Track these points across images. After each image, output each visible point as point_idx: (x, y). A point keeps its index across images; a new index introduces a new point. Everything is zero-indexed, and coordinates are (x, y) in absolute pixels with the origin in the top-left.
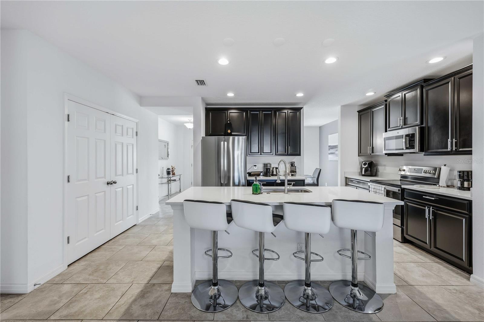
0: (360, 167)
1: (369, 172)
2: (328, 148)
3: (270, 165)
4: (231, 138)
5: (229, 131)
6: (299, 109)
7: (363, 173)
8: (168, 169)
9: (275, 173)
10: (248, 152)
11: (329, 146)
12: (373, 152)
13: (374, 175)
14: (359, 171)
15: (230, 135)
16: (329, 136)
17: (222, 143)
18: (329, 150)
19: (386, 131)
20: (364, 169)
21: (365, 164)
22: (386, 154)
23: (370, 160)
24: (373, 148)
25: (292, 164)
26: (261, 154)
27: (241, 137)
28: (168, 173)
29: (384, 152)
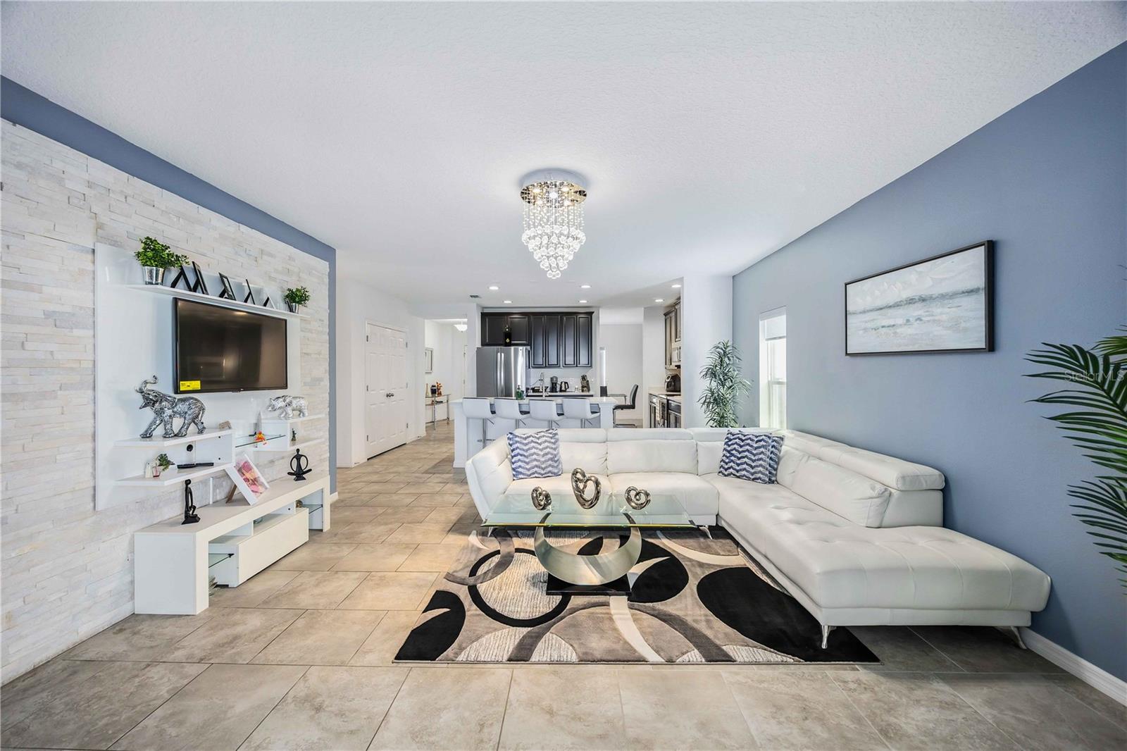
1: (672, 388)
3: (557, 378)
4: (512, 348)
5: (508, 340)
6: (591, 313)
7: (666, 388)
8: (433, 386)
9: (563, 389)
10: (531, 364)
15: (510, 345)
17: (499, 354)
20: (666, 384)
21: (668, 378)
25: (584, 378)
26: (546, 367)
27: (520, 348)
28: (434, 392)
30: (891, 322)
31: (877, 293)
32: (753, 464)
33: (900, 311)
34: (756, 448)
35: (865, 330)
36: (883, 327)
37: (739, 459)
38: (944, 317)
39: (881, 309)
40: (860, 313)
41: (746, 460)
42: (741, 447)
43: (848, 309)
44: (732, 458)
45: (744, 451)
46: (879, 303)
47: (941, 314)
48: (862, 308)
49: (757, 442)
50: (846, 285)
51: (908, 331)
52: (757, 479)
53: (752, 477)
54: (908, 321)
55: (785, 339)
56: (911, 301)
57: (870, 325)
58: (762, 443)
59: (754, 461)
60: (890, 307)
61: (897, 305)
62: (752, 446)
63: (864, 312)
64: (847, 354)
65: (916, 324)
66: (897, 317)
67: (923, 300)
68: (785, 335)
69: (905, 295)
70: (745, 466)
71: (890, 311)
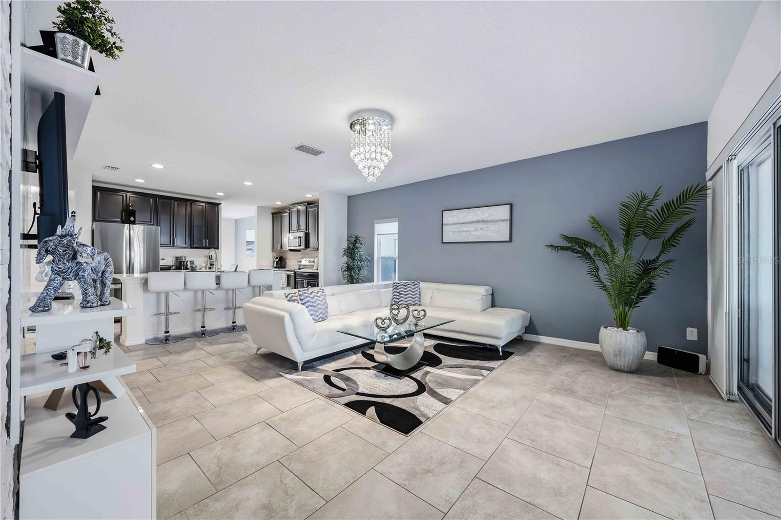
0: (273, 261)
1: (279, 265)
2: (245, 243)
3: (185, 257)
5: (132, 219)
6: (218, 205)
7: (275, 266)
11: (247, 242)
12: (282, 248)
13: (283, 266)
14: (272, 264)
16: (247, 231)
17: (127, 232)
18: (247, 246)
19: (289, 233)
20: (275, 262)
21: (276, 258)
22: (289, 250)
23: (281, 255)
24: (282, 245)
25: (210, 258)
26: (173, 246)
29: (288, 248)
30: (469, 229)
31: (461, 216)
32: (414, 297)
33: (473, 225)
34: (414, 289)
35: (454, 232)
36: (464, 231)
37: (406, 295)
38: (493, 229)
39: (463, 224)
40: (451, 224)
41: (410, 295)
42: (406, 289)
43: (443, 222)
44: (402, 295)
45: (408, 291)
46: (461, 221)
47: (492, 227)
48: (452, 222)
49: (414, 285)
50: (443, 211)
51: (475, 233)
52: (415, 304)
53: (413, 304)
54: (476, 229)
55: (397, 235)
56: (478, 222)
57: (457, 230)
58: (416, 286)
59: (414, 295)
60: (467, 223)
61: (472, 222)
62: (411, 288)
63: (453, 224)
64: (442, 243)
65: (481, 231)
66: (471, 228)
67: (483, 221)
68: (397, 232)
69: (475, 219)
70: (410, 298)
71: (469, 225)
